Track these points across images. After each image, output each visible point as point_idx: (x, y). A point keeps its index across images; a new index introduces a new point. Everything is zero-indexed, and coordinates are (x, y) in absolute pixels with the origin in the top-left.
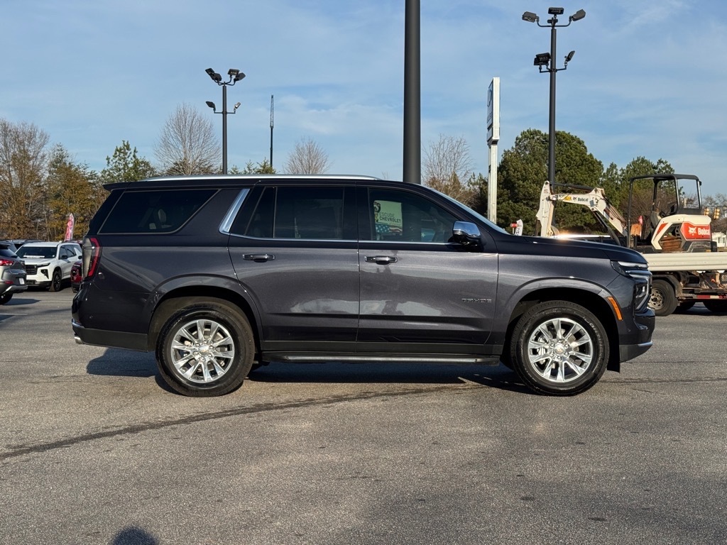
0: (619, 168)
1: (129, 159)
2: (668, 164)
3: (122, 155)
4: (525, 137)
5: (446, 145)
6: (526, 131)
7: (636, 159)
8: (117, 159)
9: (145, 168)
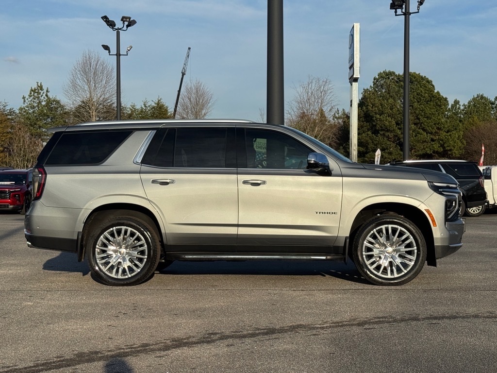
0: (461, 103)
1: (42, 98)
3: (36, 94)
4: (382, 77)
5: (313, 85)
6: (382, 72)
7: (476, 96)
8: (32, 98)
9: (56, 106)
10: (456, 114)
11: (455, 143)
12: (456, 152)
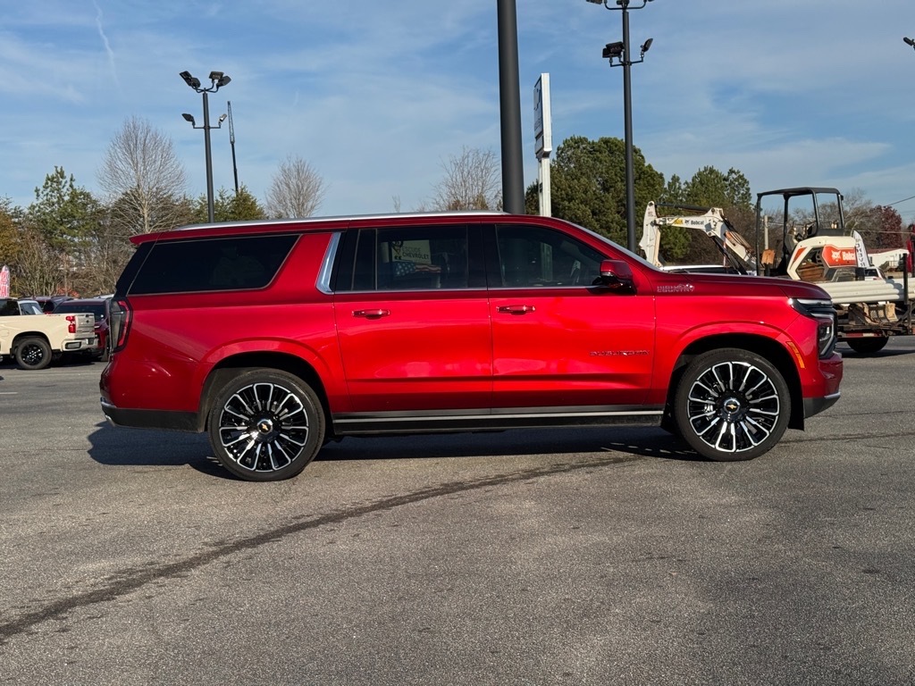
0: (682, 181)
1: (65, 190)
2: (741, 174)
3: (55, 185)
4: (569, 146)
5: (470, 159)
6: (569, 138)
7: (702, 170)
8: (49, 190)
9: (84, 201)
10: (676, 196)
11: (676, 238)
12: (679, 252)
